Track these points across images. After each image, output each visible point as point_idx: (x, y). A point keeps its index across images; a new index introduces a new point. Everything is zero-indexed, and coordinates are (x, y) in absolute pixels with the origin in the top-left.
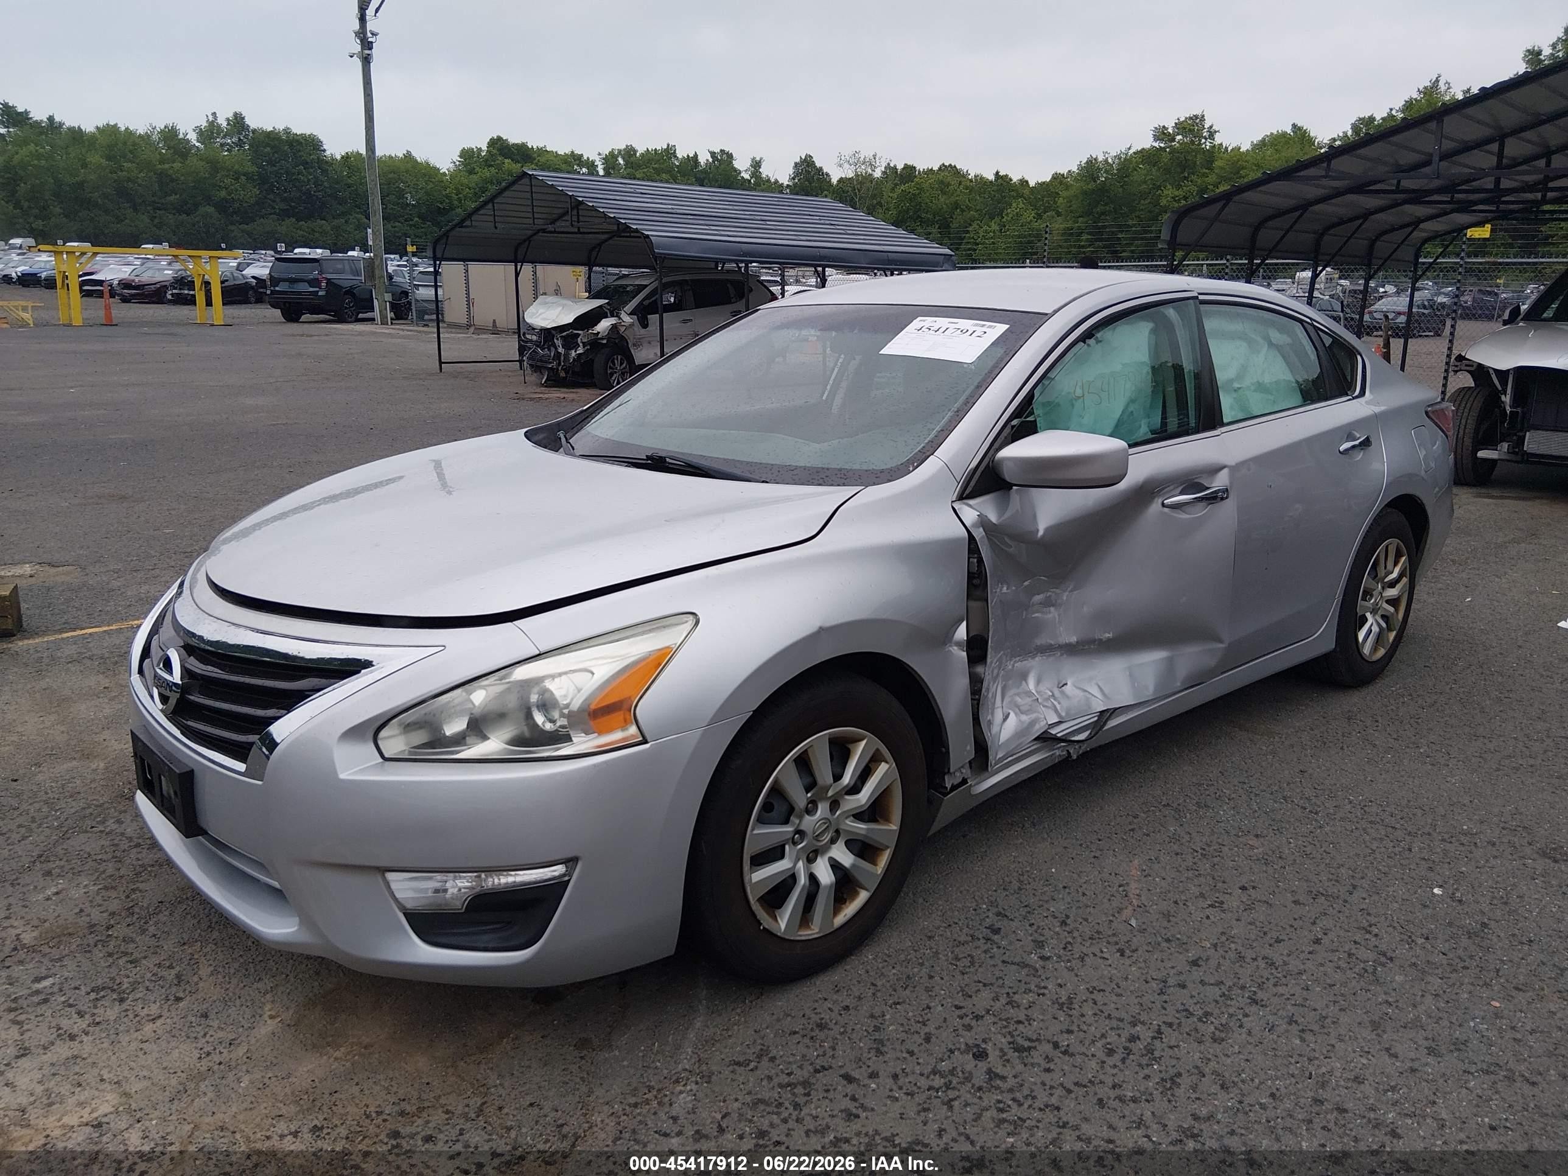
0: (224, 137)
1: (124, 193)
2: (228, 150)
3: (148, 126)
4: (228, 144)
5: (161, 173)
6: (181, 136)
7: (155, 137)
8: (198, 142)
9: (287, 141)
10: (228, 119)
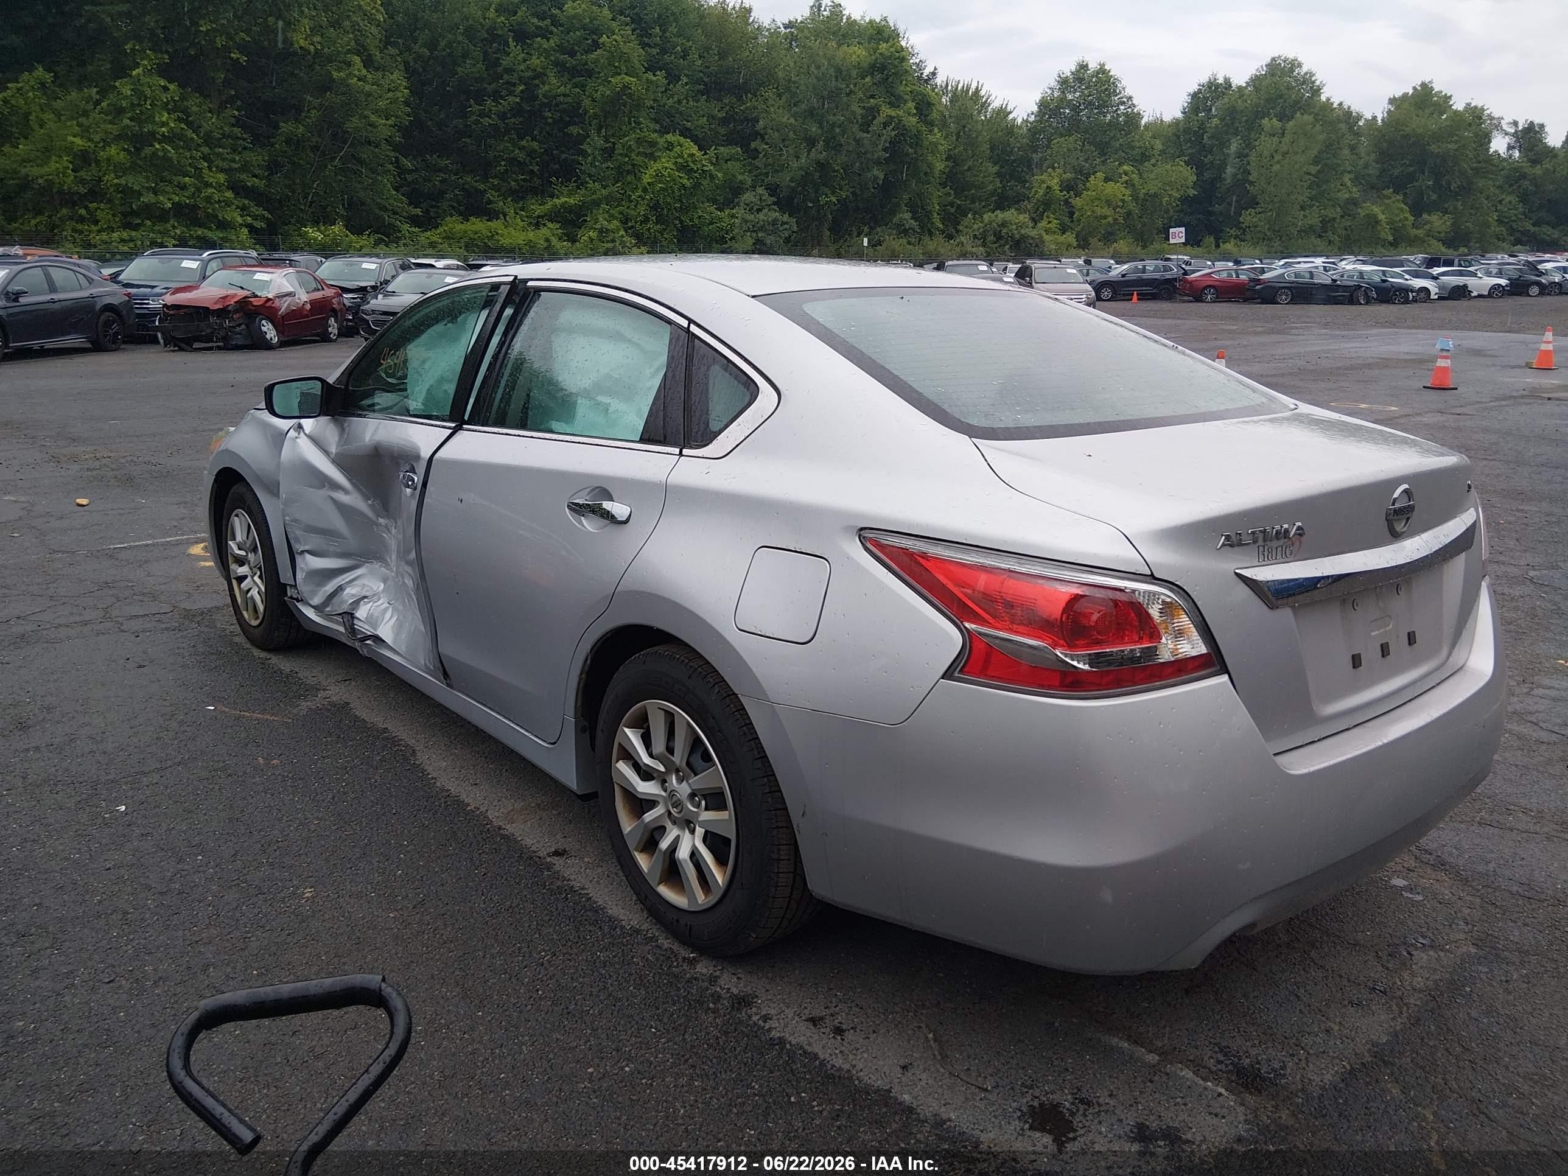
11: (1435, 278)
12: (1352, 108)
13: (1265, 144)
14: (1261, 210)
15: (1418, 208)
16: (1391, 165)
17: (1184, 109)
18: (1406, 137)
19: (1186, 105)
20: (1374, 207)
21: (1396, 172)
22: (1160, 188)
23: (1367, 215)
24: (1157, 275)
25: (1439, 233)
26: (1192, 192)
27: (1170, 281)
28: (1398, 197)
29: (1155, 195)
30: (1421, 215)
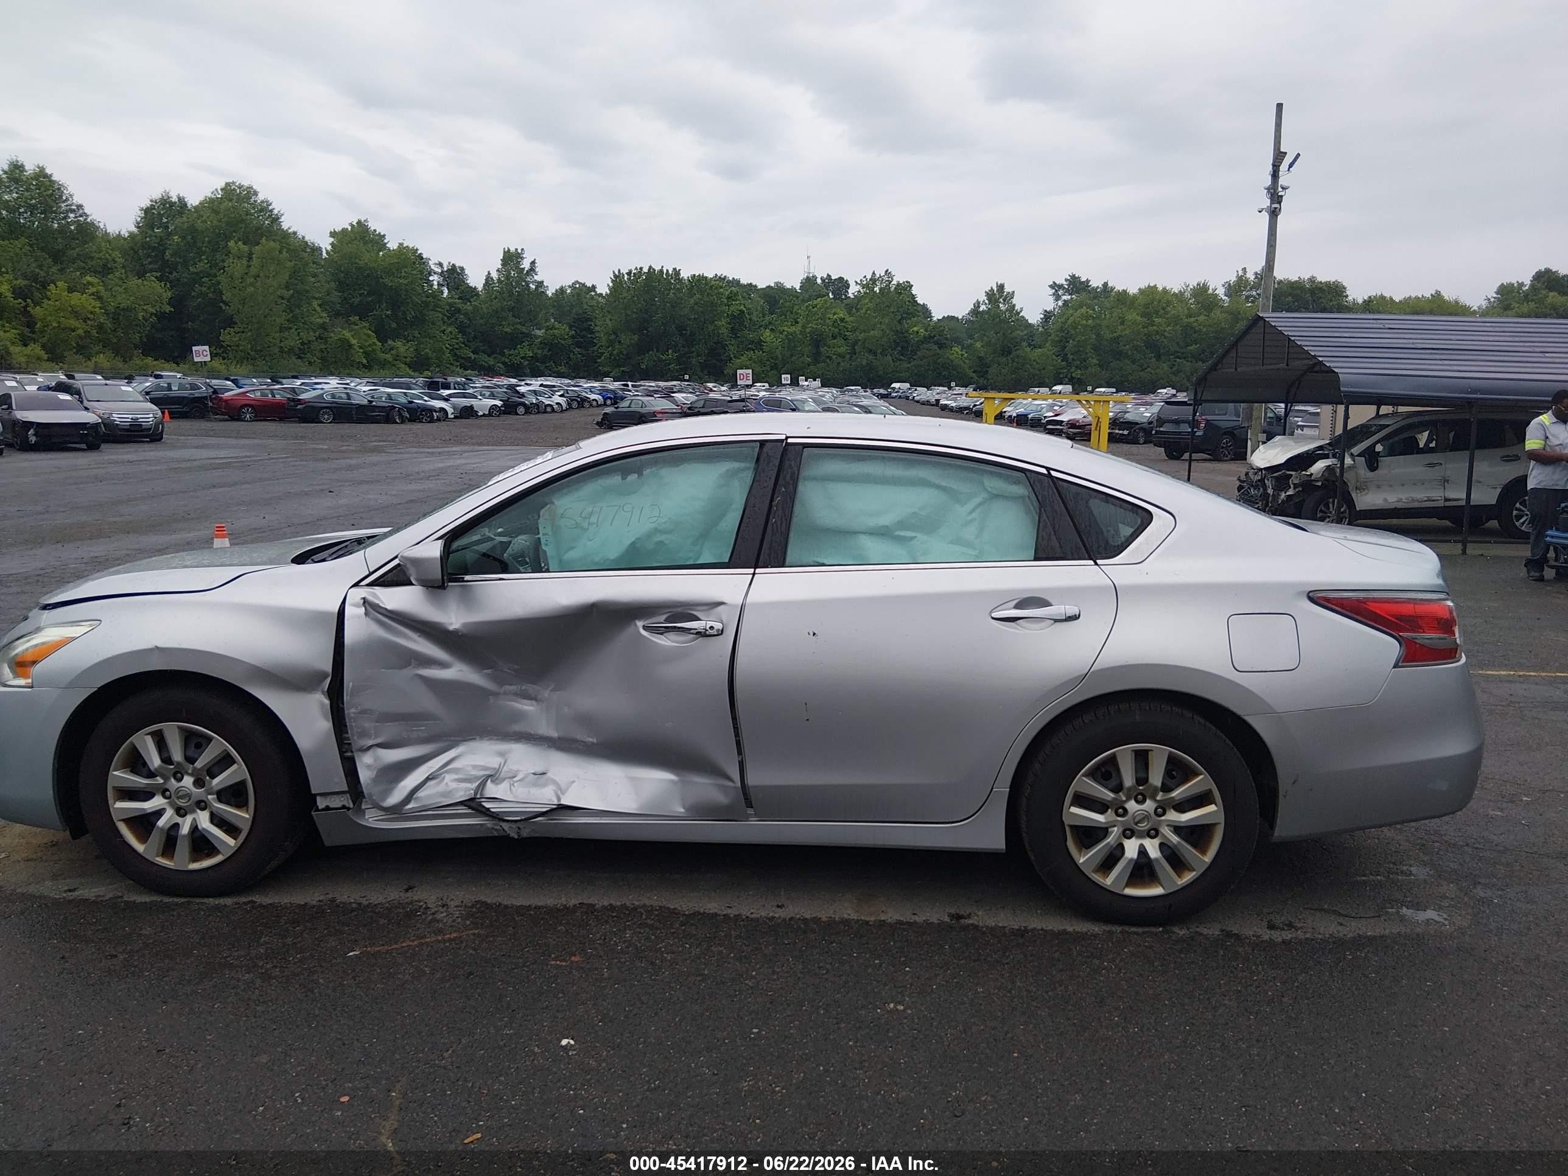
0: (1251, 289)
1: (1154, 347)
2: (1253, 302)
3: (1183, 285)
4: (1252, 296)
5: (1186, 325)
6: (1210, 291)
7: (1187, 295)
8: (1225, 295)
9: (1309, 289)
10: (1256, 274)
11: (446, 399)
12: (307, 239)
13: (236, 267)
14: (239, 330)
15: (382, 334)
16: (350, 294)
17: (138, 223)
18: (359, 269)
19: (139, 219)
20: (344, 332)
21: (357, 300)
22: (133, 303)
23: (340, 339)
24: (185, 393)
25: (406, 357)
26: (168, 309)
27: (201, 400)
28: (364, 324)
29: (127, 309)
30: (387, 342)
